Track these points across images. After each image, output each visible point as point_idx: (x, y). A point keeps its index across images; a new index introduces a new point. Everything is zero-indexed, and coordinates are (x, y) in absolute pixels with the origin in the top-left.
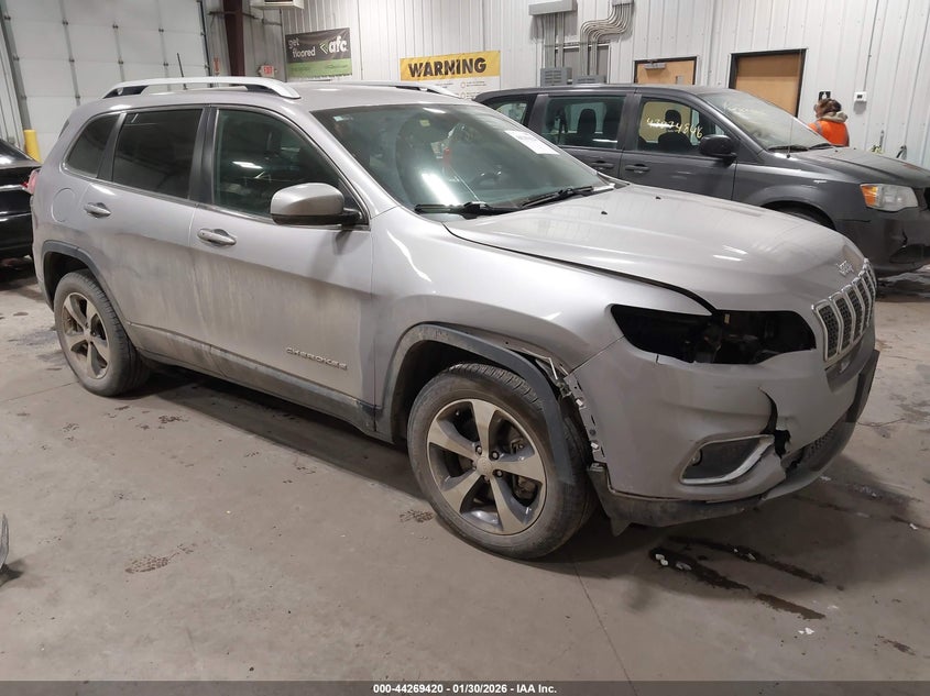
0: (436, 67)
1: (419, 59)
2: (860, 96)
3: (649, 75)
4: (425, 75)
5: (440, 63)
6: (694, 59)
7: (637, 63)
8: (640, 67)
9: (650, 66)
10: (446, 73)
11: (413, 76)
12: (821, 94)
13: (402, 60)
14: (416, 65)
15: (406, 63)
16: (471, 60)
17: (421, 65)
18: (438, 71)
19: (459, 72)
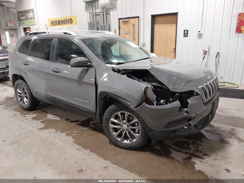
0: (58, 22)
1: (54, 19)
2: (199, 32)
3: (124, 24)
4: (56, 25)
5: (59, 20)
6: (138, 17)
7: (120, 19)
8: (121, 21)
9: (123, 20)
10: (62, 24)
11: (52, 25)
12: (185, 31)
13: (49, 20)
14: (53, 21)
15: (50, 21)
16: (68, 19)
17: (54, 21)
18: (59, 23)
19: (65, 24)
